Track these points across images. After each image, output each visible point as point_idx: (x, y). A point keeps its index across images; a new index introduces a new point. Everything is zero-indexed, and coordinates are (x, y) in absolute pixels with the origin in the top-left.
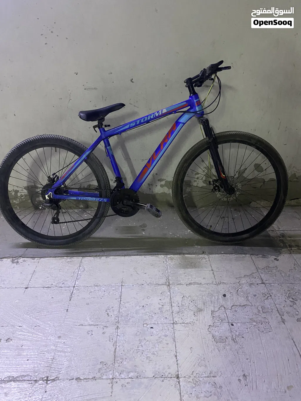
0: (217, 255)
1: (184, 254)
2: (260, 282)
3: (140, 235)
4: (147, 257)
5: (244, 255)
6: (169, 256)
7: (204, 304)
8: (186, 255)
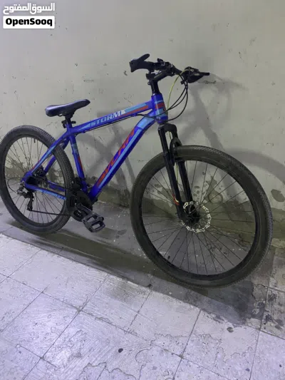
0: (162, 295)
1: (128, 279)
2: (178, 353)
3: (109, 241)
4: (92, 269)
5: (192, 307)
6: (111, 277)
7: (90, 350)
8: (129, 282)
